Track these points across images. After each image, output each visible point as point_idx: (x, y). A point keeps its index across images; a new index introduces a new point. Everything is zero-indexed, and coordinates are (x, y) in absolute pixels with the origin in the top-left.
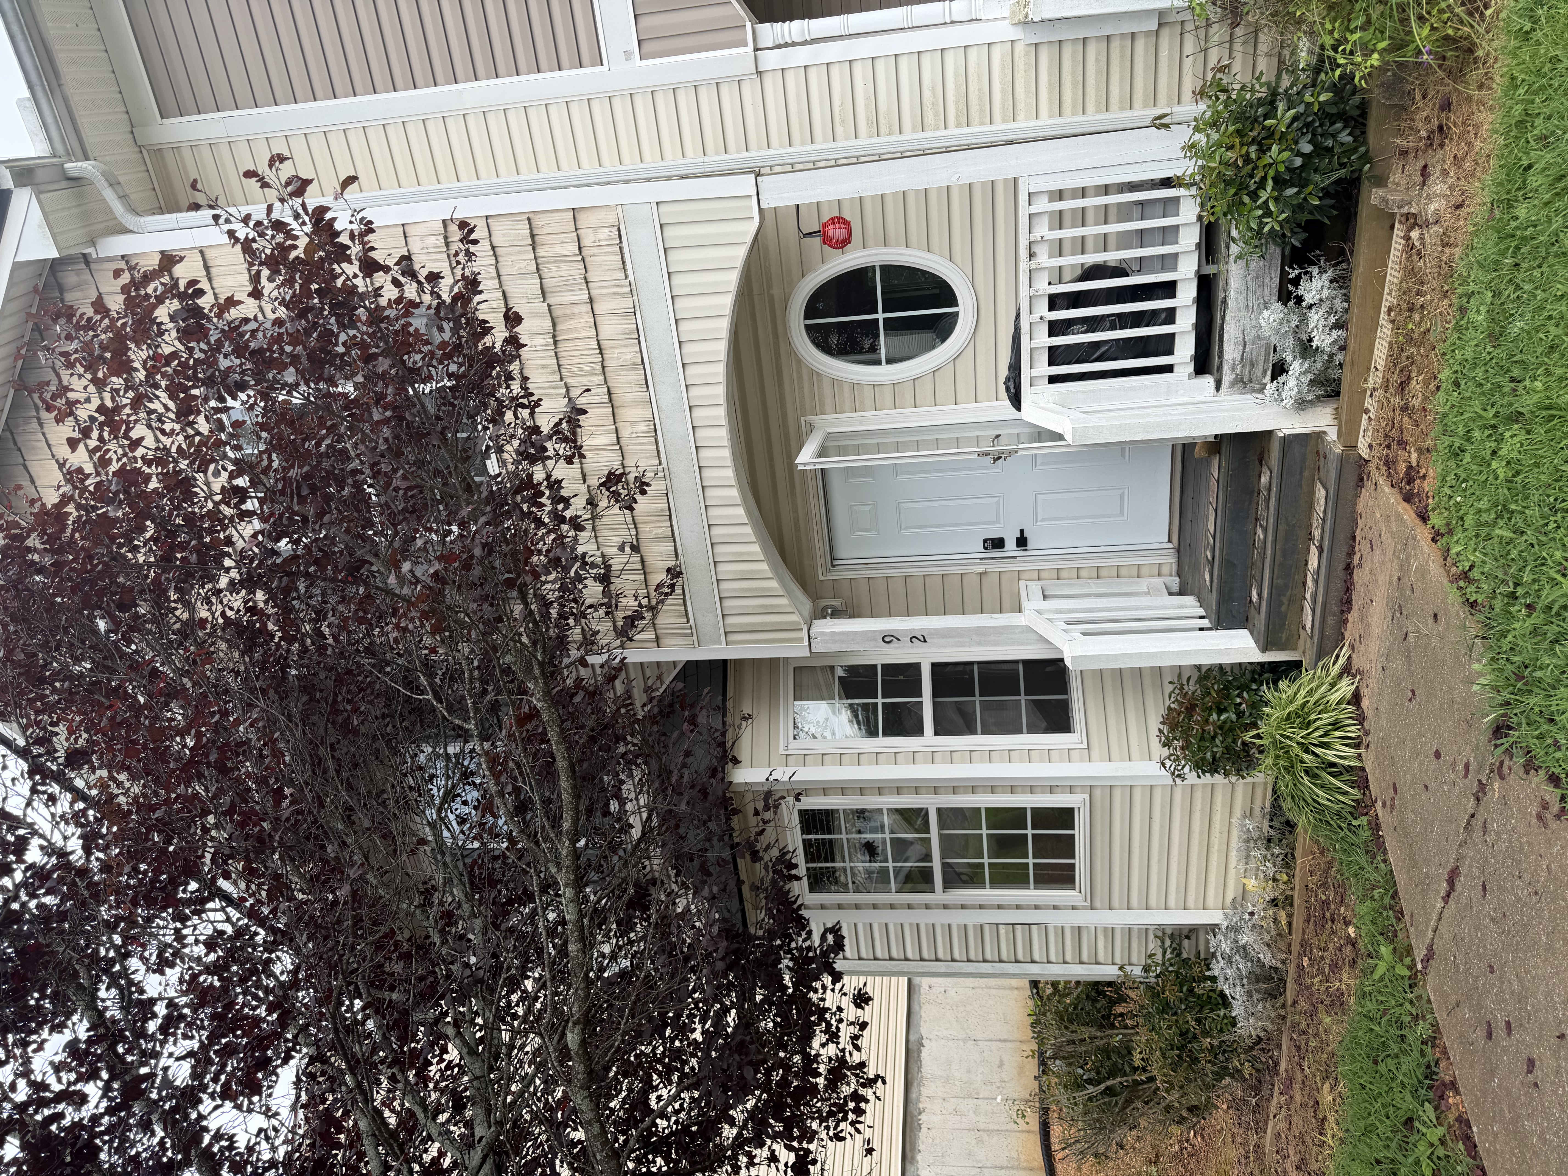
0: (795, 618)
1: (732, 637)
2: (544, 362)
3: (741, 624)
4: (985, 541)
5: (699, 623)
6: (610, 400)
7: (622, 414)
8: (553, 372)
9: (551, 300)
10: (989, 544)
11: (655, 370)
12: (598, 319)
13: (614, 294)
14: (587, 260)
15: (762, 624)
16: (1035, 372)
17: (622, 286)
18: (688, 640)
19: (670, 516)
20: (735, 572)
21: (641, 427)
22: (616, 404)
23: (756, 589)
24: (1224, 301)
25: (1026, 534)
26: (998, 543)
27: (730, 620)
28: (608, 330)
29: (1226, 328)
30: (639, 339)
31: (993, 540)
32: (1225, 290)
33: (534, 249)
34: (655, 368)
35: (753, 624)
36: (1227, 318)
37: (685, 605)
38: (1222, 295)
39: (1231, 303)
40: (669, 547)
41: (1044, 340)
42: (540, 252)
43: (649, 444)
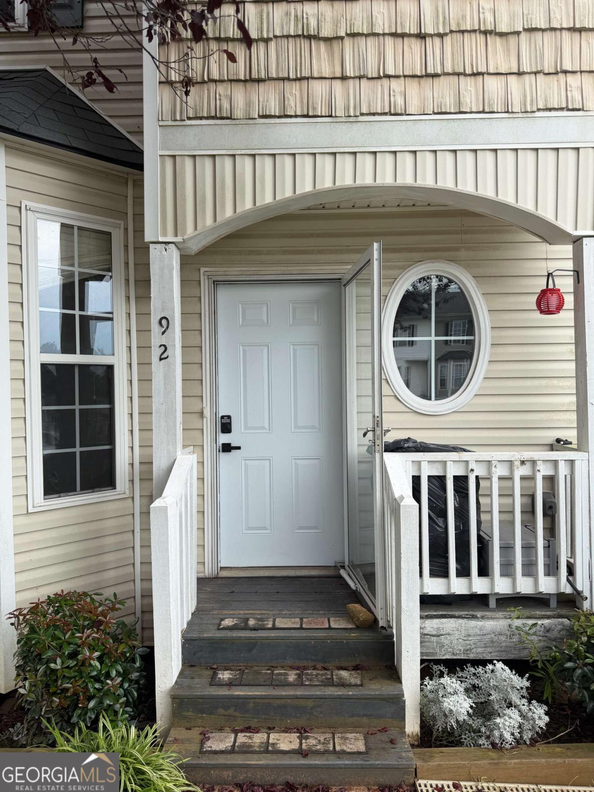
0: (190, 230)
1: (169, 163)
2: (468, 17)
3: (184, 172)
4: (229, 417)
5: (187, 130)
6: (427, 75)
7: (412, 85)
8: (458, 25)
9: (523, 36)
10: (226, 420)
11: (452, 124)
12: (503, 78)
13: (525, 96)
14: (555, 77)
15: (184, 195)
16: (424, 465)
17: (532, 104)
18: (167, 115)
19: (307, 116)
20: (243, 175)
21: (400, 101)
22: (423, 81)
23: (223, 194)
24: (474, 617)
25: (234, 452)
26: (226, 427)
27: (189, 163)
28: (493, 84)
29: (452, 620)
30: (483, 112)
31: (230, 424)
32: (483, 617)
33: (569, 29)
34: (456, 124)
35: (183, 186)
36: (460, 621)
37: (207, 118)
38: (479, 614)
39: (473, 623)
40: (274, 109)
41: (452, 471)
42: (566, 34)
43: (383, 107)
